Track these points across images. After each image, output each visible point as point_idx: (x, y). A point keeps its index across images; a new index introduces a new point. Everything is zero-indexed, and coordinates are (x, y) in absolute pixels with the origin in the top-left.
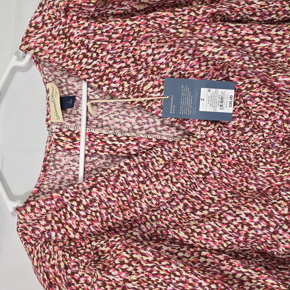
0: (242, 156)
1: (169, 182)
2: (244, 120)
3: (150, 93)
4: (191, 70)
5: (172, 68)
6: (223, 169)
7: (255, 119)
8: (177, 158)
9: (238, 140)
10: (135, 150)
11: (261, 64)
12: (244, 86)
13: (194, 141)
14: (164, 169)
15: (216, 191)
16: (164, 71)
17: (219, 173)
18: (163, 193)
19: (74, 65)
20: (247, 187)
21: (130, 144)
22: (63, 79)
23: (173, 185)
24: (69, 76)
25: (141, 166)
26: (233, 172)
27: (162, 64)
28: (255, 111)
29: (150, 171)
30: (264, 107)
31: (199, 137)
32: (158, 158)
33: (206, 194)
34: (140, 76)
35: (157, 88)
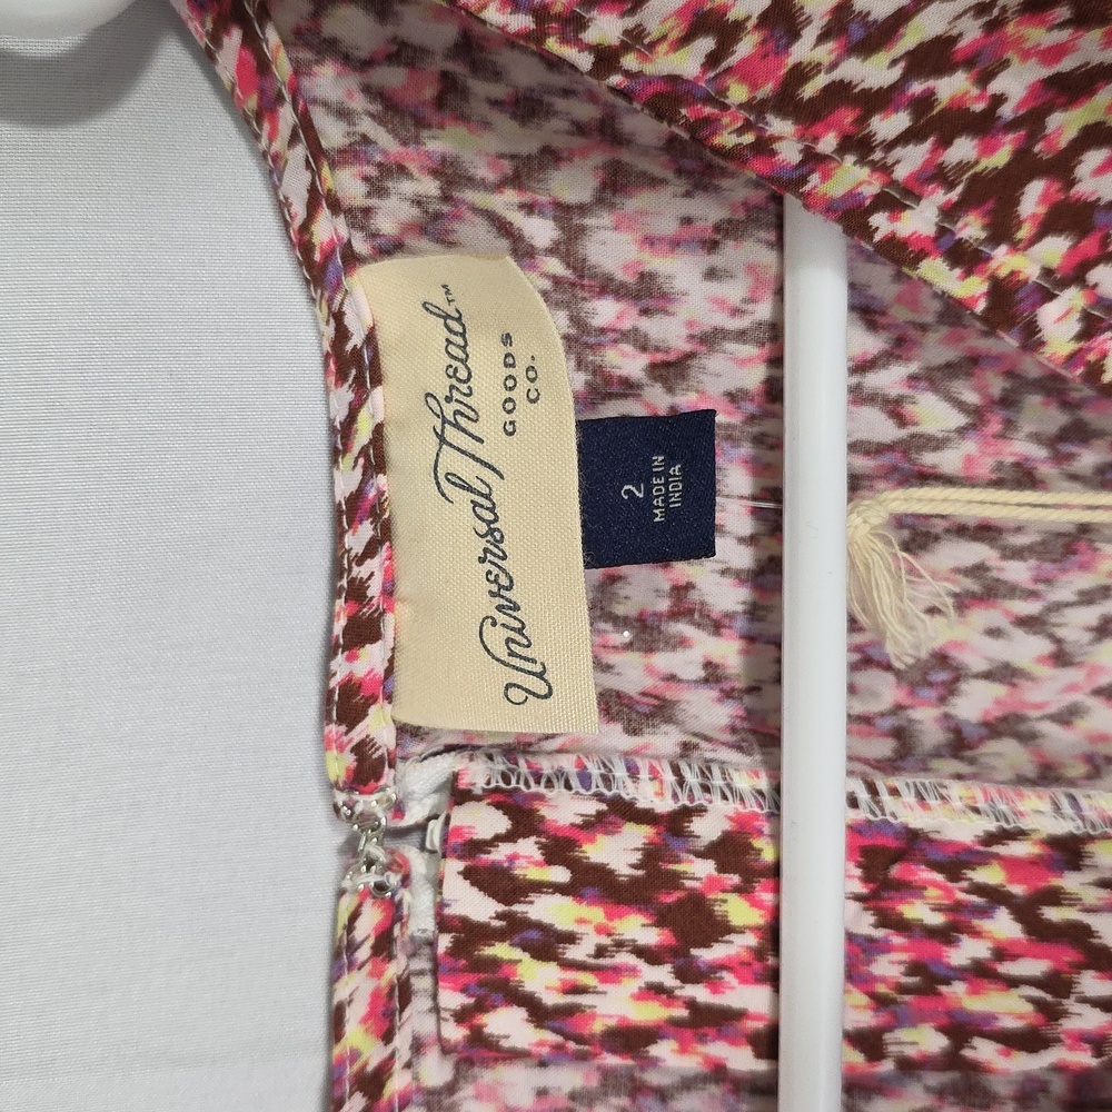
19: (706, 44)
22: (529, 208)
24: (616, 183)
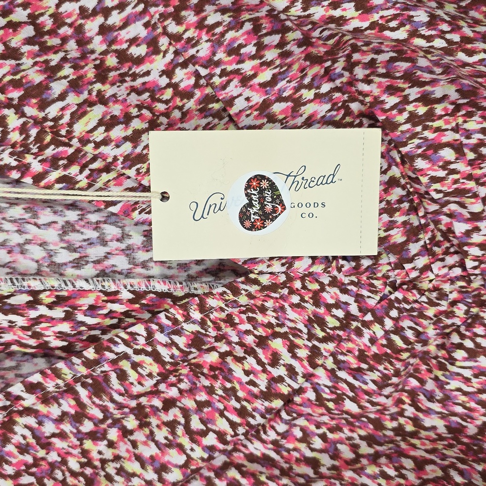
0: (398, 331)
1: (180, 430)
2: (404, 218)
3: (98, 145)
4: (230, 63)
5: (170, 56)
6: (342, 374)
7: (436, 213)
8: (200, 350)
9: (385, 284)
10: (61, 335)
11: (471, 34)
12: (405, 110)
13: (250, 296)
14: (162, 387)
15: (323, 437)
16: (144, 68)
17: (330, 384)
18: (162, 469)
20: (415, 421)
21: (41, 316)
23: (193, 440)
25: (84, 385)
26: (374, 381)
27: (134, 41)
28: (438, 191)
29: (112, 400)
30: (470, 177)
31: (265, 280)
32: (137, 358)
33: (295, 449)
34: (57, 88)
35: (121, 126)
